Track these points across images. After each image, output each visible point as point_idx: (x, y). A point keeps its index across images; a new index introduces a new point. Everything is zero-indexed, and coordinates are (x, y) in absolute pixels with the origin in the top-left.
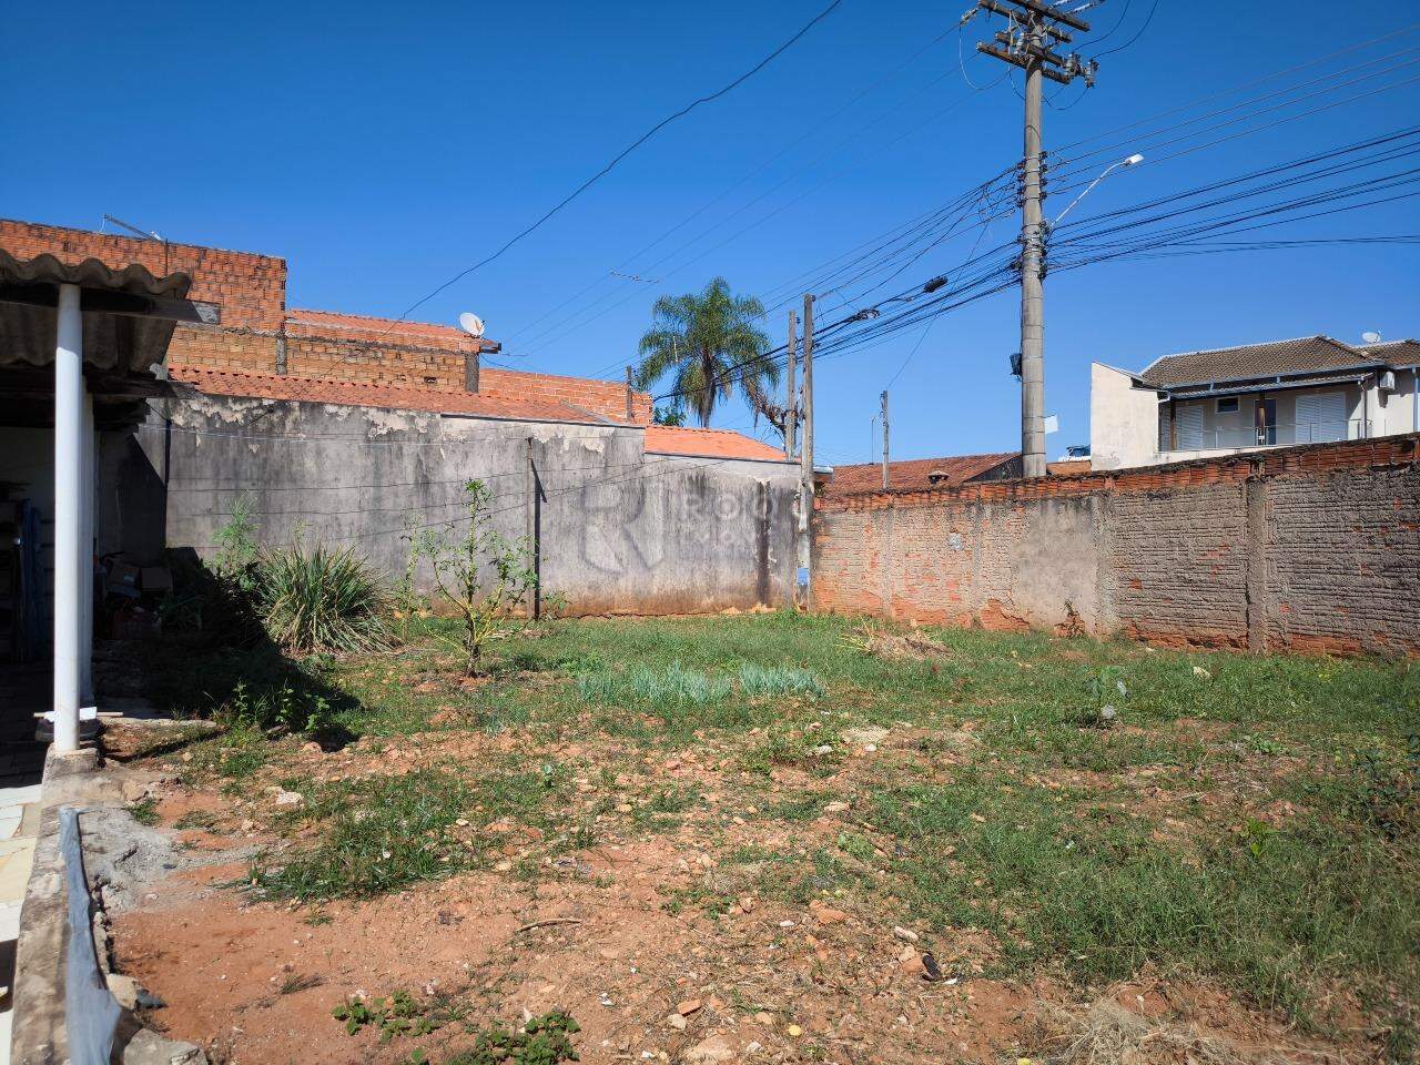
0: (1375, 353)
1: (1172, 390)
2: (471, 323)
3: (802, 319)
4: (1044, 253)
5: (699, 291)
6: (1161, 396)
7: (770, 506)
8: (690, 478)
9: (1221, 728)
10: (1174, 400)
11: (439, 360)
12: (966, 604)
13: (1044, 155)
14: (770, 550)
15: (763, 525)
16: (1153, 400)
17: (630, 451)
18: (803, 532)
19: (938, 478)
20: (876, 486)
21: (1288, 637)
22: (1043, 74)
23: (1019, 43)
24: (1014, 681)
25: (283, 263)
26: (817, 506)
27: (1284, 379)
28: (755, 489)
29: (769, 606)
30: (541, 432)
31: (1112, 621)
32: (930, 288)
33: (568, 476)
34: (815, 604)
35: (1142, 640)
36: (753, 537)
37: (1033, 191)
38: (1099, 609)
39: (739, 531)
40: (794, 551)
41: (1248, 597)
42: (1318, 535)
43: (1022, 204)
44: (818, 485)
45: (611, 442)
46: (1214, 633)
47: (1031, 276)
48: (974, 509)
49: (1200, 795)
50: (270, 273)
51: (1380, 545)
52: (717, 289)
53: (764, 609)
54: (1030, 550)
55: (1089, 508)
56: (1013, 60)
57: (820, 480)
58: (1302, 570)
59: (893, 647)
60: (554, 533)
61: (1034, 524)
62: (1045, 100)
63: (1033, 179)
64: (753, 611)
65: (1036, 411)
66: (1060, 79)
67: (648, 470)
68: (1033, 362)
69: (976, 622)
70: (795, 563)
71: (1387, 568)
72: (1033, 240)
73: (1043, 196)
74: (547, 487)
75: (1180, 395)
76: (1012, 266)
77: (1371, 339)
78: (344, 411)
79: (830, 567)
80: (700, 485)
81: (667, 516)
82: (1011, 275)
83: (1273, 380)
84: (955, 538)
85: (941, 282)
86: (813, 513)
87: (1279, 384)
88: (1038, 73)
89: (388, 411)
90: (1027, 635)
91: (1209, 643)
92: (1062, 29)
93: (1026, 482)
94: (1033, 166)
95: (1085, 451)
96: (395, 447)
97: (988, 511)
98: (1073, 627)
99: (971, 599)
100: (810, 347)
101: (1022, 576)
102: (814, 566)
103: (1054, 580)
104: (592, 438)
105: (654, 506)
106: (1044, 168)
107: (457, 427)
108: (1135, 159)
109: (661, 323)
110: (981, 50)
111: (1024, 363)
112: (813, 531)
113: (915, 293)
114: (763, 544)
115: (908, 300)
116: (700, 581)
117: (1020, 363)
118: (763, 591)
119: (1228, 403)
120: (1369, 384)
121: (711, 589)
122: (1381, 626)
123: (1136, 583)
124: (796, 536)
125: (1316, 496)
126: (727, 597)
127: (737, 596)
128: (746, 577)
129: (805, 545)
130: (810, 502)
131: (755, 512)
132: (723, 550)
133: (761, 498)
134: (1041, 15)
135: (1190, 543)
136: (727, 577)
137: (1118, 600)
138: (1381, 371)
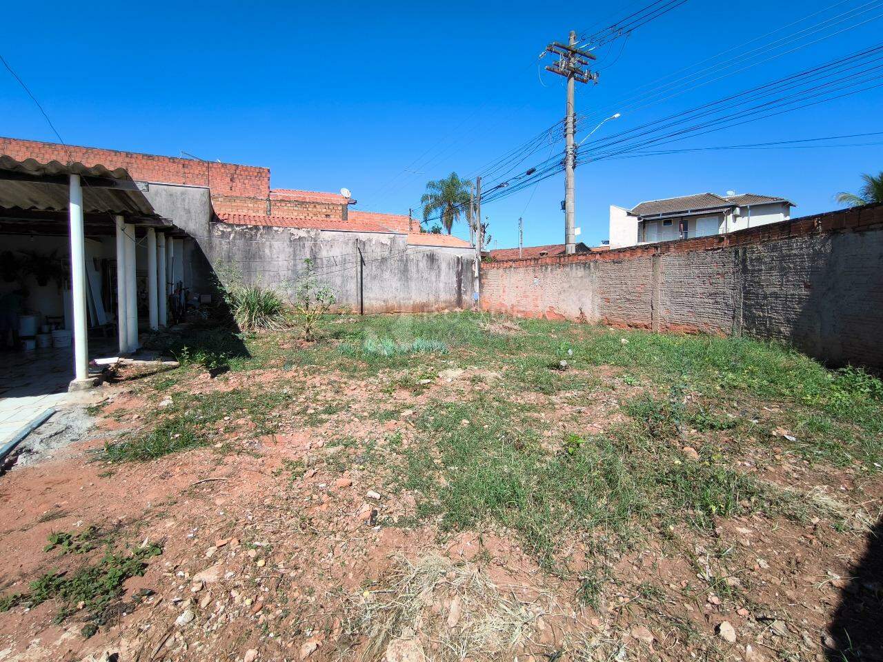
0: (732, 200)
1: (644, 217)
2: (345, 192)
4: (575, 157)
5: (446, 176)
6: (639, 219)
7: (462, 267)
8: (427, 255)
10: (645, 221)
11: (331, 207)
12: (540, 308)
13: (575, 115)
14: (462, 285)
15: (459, 275)
16: (635, 221)
17: (401, 244)
18: (477, 277)
19: (544, 254)
21: (669, 325)
22: (575, 79)
23: (563, 65)
25: (269, 171)
26: (482, 266)
27: (692, 211)
28: (456, 259)
29: (462, 309)
30: (363, 237)
31: (597, 316)
32: (529, 173)
33: (375, 255)
34: (481, 307)
35: (609, 324)
36: (455, 279)
37: (570, 130)
38: (593, 314)
39: (447, 279)
40: (473, 285)
41: (652, 307)
42: (682, 280)
43: (565, 136)
44: (483, 257)
45: (393, 240)
46: (638, 322)
47: (569, 167)
48: (544, 268)
50: (264, 175)
51: (708, 284)
52: (454, 177)
53: (459, 310)
54: (566, 285)
55: (589, 267)
56: (562, 74)
57: (485, 255)
58: (674, 295)
59: (496, 328)
60: (369, 278)
61: (568, 274)
62: (576, 91)
63: (570, 125)
64: (455, 311)
65: (571, 224)
66: (583, 81)
67: (409, 252)
68: (570, 205)
69: (544, 316)
70: (473, 290)
71: (711, 295)
72: (570, 152)
73: (574, 132)
74: (366, 259)
75: (647, 219)
76: (561, 163)
77: (731, 194)
78: (281, 229)
79: (487, 292)
80: (432, 258)
81: (418, 271)
82: (561, 166)
83: (687, 212)
84: (536, 280)
85: (533, 170)
86: (480, 269)
87: (689, 214)
88: (572, 79)
89: (299, 229)
90: (563, 324)
91: (636, 326)
92: (584, 59)
93: (564, 257)
94: (570, 120)
95: (608, 242)
96: (302, 243)
97: (549, 269)
98: (583, 320)
99: (542, 307)
101: (562, 297)
102: (481, 292)
103: (575, 298)
104: (385, 239)
105: (412, 268)
106: (574, 120)
107: (327, 235)
108: (617, 115)
109: (429, 192)
110: (547, 69)
111: (566, 205)
112: (480, 277)
113: (522, 175)
114: (459, 282)
115: (520, 178)
116: (432, 299)
117: (565, 205)
118: (459, 302)
119: (668, 222)
120: (728, 213)
121: (437, 301)
122: (706, 320)
123: (608, 300)
124: (473, 279)
125: (681, 263)
126: (443, 305)
127: (448, 304)
128: (454, 298)
129: (477, 283)
130: (479, 265)
131: (456, 269)
132: (441, 285)
133: (458, 263)
134: (574, 53)
135: (629, 283)
136: (444, 296)
137: (602, 308)
138: (733, 207)
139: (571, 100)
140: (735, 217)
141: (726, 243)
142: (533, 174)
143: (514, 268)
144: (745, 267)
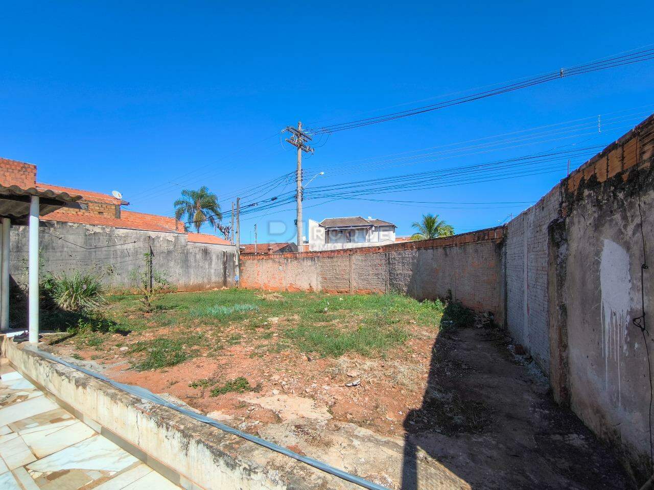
0: (371, 222)
1: (328, 228)
2: (117, 194)
3: (236, 204)
4: (302, 195)
5: (197, 189)
6: (326, 229)
7: (227, 258)
8: (202, 249)
9: (348, 311)
10: (328, 230)
11: (104, 206)
12: (284, 285)
13: (302, 170)
14: (227, 271)
15: (225, 263)
16: (323, 230)
17: (183, 241)
18: (237, 266)
19: (270, 249)
20: (252, 251)
21: (358, 290)
22: (302, 149)
23: (296, 141)
24: (301, 304)
25: (35, 167)
26: (241, 258)
27: (352, 227)
28: (222, 253)
30: (153, 234)
31: (320, 288)
32: (273, 199)
33: (162, 248)
34: (241, 286)
35: (327, 292)
36: (222, 267)
37: (300, 178)
38: (317, 286)
39: (216, 266)
40: (234, 271)
41: (349, 281)
42: (363, 267)
43: (296, 181)
44: (241, 252)
45: (177, 238)
46: (342, 290)
47: (299, 200)
48: (286, 259)
49: (347, 324)
50: (29, 170)
51: (375, 270)
52: (203, 189)
53: (226, 288)
54: (300, 271)
55: (314, 260)
56: (294, 145)
57: (241, 250)
58: (360, 275)
59: (270, 297)
60: (157, 266)
61: (301, 264)
62: (302, 157)
63: (299, 175)
64: (222, 289)
65: (301, 234)
66: (305, 151)
67: (189, 247)
69: (287, 290)
70: (234, 274)
71: (376, 275)
72: (300, 191)
73: (302, 180)
74: (155, 252)
75: (330, 229)
76: (294, 197)
77: (370, 218)
78: (76, 225)
79: (245, 276)
80: (206, 252)
81: (195, 261)
82: (294, 199)
83: (350, 227)
84: (280, 268)
85: (276, 198)
86: (239, 260)
88: (300, 149)
89: (94, 226)
90: (300, 292)
91: (341, 292)
92: (306, 139)
93: (299, 253)
94: (299, 172)
95: (307, 242)
96: (97, 238)
97: (289, 260)
98: (311, 290)
99: (285, 284)
100: (238, 212)
101: (298, 277)
102: (240, 275)
103: (306, 278)
104: (170, 237)
105: (192, 259)
106: (302, 173)
107: (121, 232)
108: (323, 173)
110: (287, 141)
111: (298, 222)
112: (240, 265)
114: (225, 268)
116: (206, 281)
118: (225, 283)
119: (341, 232)
120: (370, 229)
121: (209, 283)
123: (325, 279)
124: (234, 267)
125: (363, 259)
126: (214, 285)
127: (217, 284)
128: (221, 280)
129: (237, 269)
130: (239, 257)
131: (222, 260)
132: (213, 271)
133: (224, 256)
134: (301, 134)
135: (337, 269)
136: (214, 279)
137: (321, 283)
138: (372, 226)
139: (300, 161)
140: (373, 231)
141: (381, 250)
142: (276, 201)
143: (265, 260)
144: (389, 261)
